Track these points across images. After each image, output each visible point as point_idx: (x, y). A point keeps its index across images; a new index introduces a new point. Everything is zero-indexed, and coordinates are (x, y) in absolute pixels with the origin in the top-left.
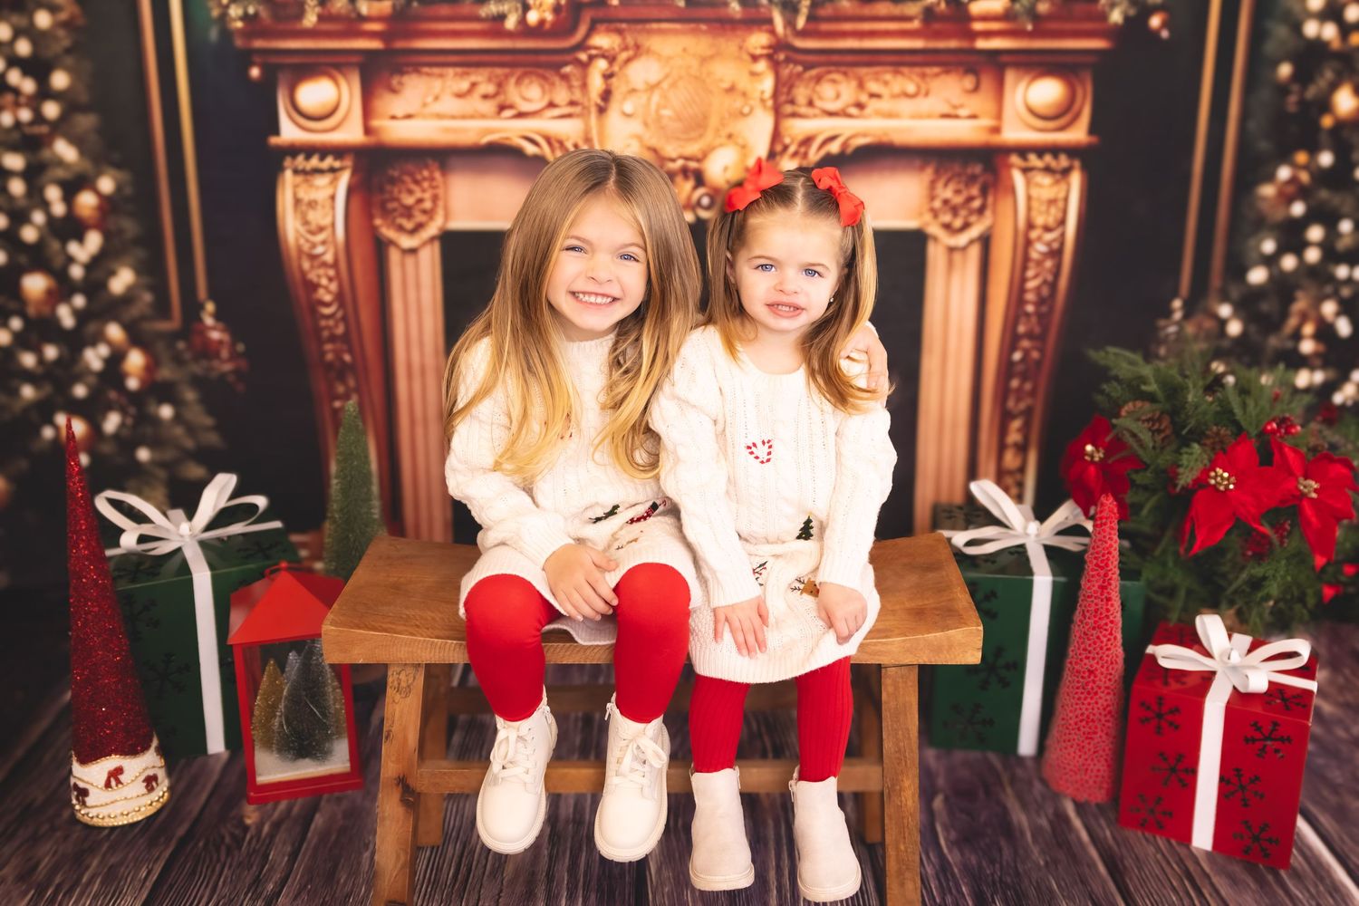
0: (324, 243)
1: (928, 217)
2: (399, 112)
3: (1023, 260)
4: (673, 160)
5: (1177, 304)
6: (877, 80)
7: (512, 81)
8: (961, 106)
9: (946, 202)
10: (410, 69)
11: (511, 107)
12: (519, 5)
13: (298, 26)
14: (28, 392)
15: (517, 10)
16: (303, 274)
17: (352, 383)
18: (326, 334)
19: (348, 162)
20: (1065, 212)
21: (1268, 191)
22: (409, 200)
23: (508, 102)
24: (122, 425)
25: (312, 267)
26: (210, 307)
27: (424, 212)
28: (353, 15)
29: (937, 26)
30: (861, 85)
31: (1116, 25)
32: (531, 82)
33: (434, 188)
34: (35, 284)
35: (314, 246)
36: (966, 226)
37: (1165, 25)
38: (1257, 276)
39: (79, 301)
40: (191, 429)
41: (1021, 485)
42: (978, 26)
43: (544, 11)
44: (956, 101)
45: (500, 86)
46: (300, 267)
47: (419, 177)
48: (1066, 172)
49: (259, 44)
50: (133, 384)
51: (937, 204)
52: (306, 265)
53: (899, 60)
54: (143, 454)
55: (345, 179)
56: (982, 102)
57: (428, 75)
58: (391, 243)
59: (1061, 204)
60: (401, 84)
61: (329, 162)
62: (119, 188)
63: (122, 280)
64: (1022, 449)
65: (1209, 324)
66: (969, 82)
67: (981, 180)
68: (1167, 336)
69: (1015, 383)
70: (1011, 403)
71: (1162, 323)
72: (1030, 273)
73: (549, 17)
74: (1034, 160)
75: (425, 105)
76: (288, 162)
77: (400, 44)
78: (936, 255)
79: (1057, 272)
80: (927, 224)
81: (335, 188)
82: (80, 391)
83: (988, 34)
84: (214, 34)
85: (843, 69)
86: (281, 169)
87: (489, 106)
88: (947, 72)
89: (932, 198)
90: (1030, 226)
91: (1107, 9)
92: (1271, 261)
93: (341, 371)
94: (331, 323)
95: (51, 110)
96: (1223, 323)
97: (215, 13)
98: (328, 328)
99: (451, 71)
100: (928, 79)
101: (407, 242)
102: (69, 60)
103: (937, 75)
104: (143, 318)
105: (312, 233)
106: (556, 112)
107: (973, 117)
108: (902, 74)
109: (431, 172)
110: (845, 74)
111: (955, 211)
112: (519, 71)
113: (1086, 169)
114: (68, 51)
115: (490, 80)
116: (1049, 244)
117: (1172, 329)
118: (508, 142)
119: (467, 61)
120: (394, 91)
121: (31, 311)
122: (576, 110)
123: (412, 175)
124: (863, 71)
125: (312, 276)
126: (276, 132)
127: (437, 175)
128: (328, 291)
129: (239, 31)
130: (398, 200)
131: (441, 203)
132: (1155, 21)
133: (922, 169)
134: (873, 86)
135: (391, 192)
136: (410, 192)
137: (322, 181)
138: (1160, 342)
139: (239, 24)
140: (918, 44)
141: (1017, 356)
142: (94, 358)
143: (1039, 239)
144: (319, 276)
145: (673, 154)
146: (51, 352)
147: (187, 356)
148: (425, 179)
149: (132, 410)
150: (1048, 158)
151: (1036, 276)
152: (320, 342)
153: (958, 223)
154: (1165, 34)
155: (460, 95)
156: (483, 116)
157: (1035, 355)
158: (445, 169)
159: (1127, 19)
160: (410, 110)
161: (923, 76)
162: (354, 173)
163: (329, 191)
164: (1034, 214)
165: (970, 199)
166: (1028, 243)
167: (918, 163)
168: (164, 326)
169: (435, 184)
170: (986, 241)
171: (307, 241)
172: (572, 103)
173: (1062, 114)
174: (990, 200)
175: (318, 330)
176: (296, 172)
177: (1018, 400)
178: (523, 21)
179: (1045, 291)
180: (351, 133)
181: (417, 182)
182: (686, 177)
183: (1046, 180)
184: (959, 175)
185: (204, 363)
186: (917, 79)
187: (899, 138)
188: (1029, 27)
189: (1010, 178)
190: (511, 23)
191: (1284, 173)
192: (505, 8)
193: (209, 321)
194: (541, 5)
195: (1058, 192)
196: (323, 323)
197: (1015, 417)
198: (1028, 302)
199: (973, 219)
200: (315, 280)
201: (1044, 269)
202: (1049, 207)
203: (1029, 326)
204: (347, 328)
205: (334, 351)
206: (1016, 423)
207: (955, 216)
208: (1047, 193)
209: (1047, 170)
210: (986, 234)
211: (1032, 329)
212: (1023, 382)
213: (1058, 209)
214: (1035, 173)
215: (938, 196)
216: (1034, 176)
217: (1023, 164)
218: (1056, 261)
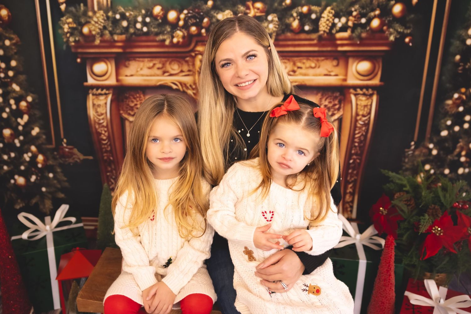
0: (103, 119)
2: (129, 74)
3: (354, 127)
5: (413, 143)
6: (300, 62)
7: (168, 63)
8: (332, 71)
9: (325, 106)
10: (132, 59)
11: (167, 72)
12: (170, 36)
13: (93, 44)
14: (5, 168)
15: (169, 38)
16: (96, 129)
17: (113, 167)
18: (104, 150)
19: (111, 91)
20: (371, 110)
21: (450, 102)
22: (132, 105)
23: (167, 70)
24: (36, 179)
25: (99, 127)
26: (65, 140)
28: (112, 40)
29: (323, 42)
30: (294, 64)
31: (392, 41)
32: (175, 63)
33: (141, 100)
34: (7, 132)
35: (100, 120)
36: (333, 115)
37: (410, 41)
38: (444, 133)
39: (21, 138)
40: (59, 181)
41: (352, 207)
42: (339, 42)
43: (179, 38)
44: (330, 70)
45: (164, 65)
46: (95, 127)
47: (135, 96)
48: (371, 95)
49: (80, 50)
50: (40, 166)
52: (97, 127)
53: (308, 55)
54: (44, 189)
55: (110, 97)
56: (339, 70)
57: (138, 61)
58: (126, 119)
59: (369, 107)
60: (129, 64)
61: (104, 91)
62: (33, 100)
63: (36, 131)
64: (352, 194)
65: (424, 151)
66: (335, 63)
67: (339, 98)
68: (409, 155)
69: (350, 171)
70: (349, 178)
71: (406, 150)
72: (357, 132)
73: (181, 40)
74: (359, 91)
75: (137, 71)
76: (90, 91)
77: (128, 50)
79: (367, 132)
81: (107, 100)
82: (22, 168)
83: (342, 45)
84: (64, 47)
85: (288, 58)
86: (88, 94)
87: (159, 72)
88: (327, 59)
90: (357, 115)
91: (388, 35)
92: (449, 128)
93: (109, 163)
94: (106, 146)
95: (11, 73)
96: (431, 150)
97: (65, 40)
98: (105, 148)
99: (146, 60)
100: (320, 62)
101: (131, 119)
102: (16, 57)
103: (323, 60)
104: (43, 144)
105: (99, 116)
106: (184, 74)
107: (336, 75)
108: (310, 60)
109: (140, 95)
110: (289, 60)
111: (329, 109)
112: (170, 60)
113: (378, 94)
114: (16, 53)
115: (160, 63)
116: (364, 121)
117: (410, 152)
118: (166, 84)
119: (152, 56)
120: (127, 67)
121: (6, 141)
122: (191, 73)
123: (133, 96)
124: (295, 59)
125: (99, 130)
126: (86, 81)
127: (142, 96)
128: (105, 136)
129: (73, 46)
130: (128, 104)
132: (407, 40)
133: (317, 94)
134: (299, 64)
135: (126, 102)
136: (133, 102)
137: (102, 98)
138: (405, 157)
139: (73, 44)
140: (316, 49)
141: (351, 161)
142: (27, 157)
143: (360, 119)
144: (101, 130)
146: (13, 155)
147: (58, 157)
148: (137, 97)
149: (40, 175)
150: (364, 90)
151: (359, 133)
152: (102, 153)
153: (330, 114)
154: (411, 44)
155: (150, 68)
156: (158, 75)
157: (358, 161)
158: (144, 94)
159: (396, 39)
160: (132, 73)
161: (318, 61)
162: (113, 96)
163: (104, 101)
164: (358, 110)
165: (335, 105)
166: (356, 121)
167: (315, 92)
168: (50, 147)
169: (141, 99)
170: (340, 120)
171: (97, 118)
172: (189, 71)
173: (370, 74)
174: (342, 105)
175: (102, 149)
176: (93, 95)
177: (351, 177)
178: (171, 42)
179: (362, 138)
180: (112, 81)
181: (135, 98)
183: (364, 98)
184: (331, 96)
185: (63, 159)
186: (315, 62)
187: (308, 83)
188: (358, 42)
189: (350, 98)
190: (167, 42)
191: (456, 96)
192: (165, 37)
193: (65, 145)
194: (178, 36)
195: (368, 102)
196: (103, 146)
197: (350, 183)
198: (356, 142)
199: (336, 112)
200: (100, 131)
201: (362, 130)
202: (364, 108)
203: (356, 151)
204: (111, 148)
205: (107, 156)
206: (351, 185)
207: (329, 111)
208: (364, 103)
209: (364, 94)
210: (341, 117)
211: (357, 152)
212: (353, 170)
213: (368, 109)
214: (359, 95)
215: (323, 104)
216: (359, 97)
217: (355, 92)
218: (367, 127)
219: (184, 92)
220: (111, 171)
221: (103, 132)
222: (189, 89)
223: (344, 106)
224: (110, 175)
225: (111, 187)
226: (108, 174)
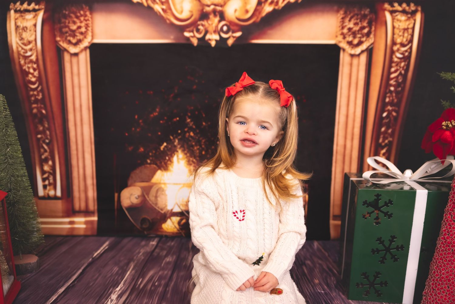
0: (31, 50)
1: (340, 38)
3: (389, 62)
4: (209, 6)
9: (350, 29)
16: (21, 66)
17: (46, 126)
19: (42, 6)
20: (412, 36)
22: (74, 27)
25: (25, 63)
27: (82, 33)
33: (86, 20)
35: (26, 52)
36: (360, 43)
46: (19, 62)
47: (79, 14)
48: (414, 13)
51: (345, 31)
52: (22, 62)
55: (41, 14)
58: (66, 50)
59: (410, 31)
61: (32, 5)
67: (368, 17)
69: (383, 129)
70: (381, 141)
72: (393, 70)
76: (12, 5)
78: (344, 58)
79: (407, 70)
80: (340, 42)
81: (36, 20)
86: (9, 10)
89: (343, 28)
90: (394, 43)
93: (41, 119)
94: (35, 93)
98: (35, 95)
101: (73, 50)
105: (25, 45)
109: (85, 12)
111: (354, 34)
113: (423, 12)
116: (403, 53)
123: (75, 13)
125: (25, 68)
127: (88, 13)
128: (35, 77)
130: (68, 27)
131: (90, 29)
133: (338, 11)
135: (65, 23)
136: (74, 23)
137: (29, 16)
141: (385, 115)
144: (29, 68)
145: (209, 3)
148: (82, 16)
150: (405, 5)
151: (395, 71)
152: (31, 103)
153: (356, 41)
157: (394, 114)
158: (91, 10)
162: (45, 13)
163: (33, 22)
164: (395, 36)
165: (363, 28)
166: (393, 52)
167: (336, 8)
169: (86, 18)
170: (370, 52)
171: (22, 49)
174: (373, 29)
175: (29, 96)
176: (16, 11)
177: (385, 138)
179: (400, 79)
181: (77, 17)
182: (215, 16)
183: (403, 18)
184: (357, 15)
189: (385, 16)
195: (409, 24)
196: (31, 93)
197: (383, 148)
198: (391, 85)
199: (364, 39)
200: (27, 70)
201: (400, 67)
202: (404, 33)
203: (391, 98)
204: (43, 95)
205: (37, 108)
206: (384, 151)
207: (355, 37)
208: (403, 25)
209: (404, 12)
210: (370, 47)
211: (393, 100)
212: (387, 129)
213: (408, 35)
214: (397, 13)
215: (346, 26)
216: (397, 15)
217: (391, 9)
218: (406, 63)
219: (150, 8)
220: (43, 132)
221: (31, 71)
222: (157, 3)
223: (375, 30)
224: (42, 138)
225: (43, 157)
226: (39, 136)
